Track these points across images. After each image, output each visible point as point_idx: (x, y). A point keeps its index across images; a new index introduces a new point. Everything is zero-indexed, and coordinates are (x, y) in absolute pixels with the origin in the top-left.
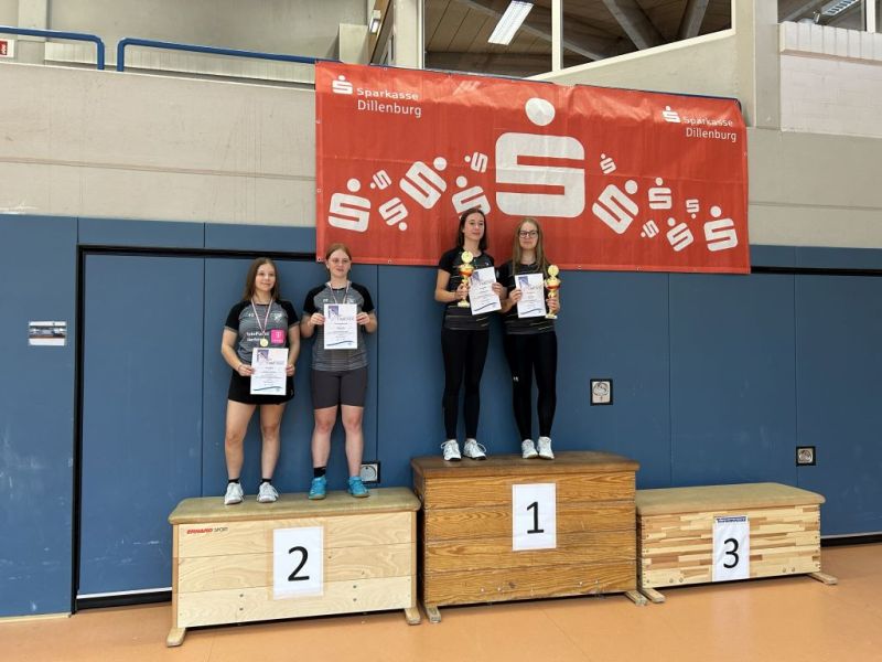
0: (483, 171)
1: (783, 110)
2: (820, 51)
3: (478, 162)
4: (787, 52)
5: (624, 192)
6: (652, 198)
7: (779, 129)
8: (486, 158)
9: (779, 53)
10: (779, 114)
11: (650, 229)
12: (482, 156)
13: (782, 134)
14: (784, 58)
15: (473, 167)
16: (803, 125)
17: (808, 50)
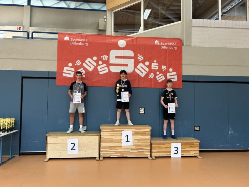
0: (106, 60)
1: (192, 41)
2: (202, 26)
3: (105, 58)
4: (193, 26)
5: (145, 65)
6: (153, 66)
7: (191, 46)
8: (107, 56)
9: (191, 27)
10: (191, 42)
11: (152, 76)
12: (106, 56)
13: (192, 47)
14: (192, 28)
15: (103, 59)
16: (198, 45)
17: (199, 26)
